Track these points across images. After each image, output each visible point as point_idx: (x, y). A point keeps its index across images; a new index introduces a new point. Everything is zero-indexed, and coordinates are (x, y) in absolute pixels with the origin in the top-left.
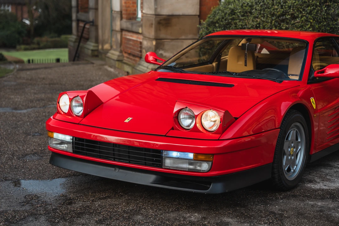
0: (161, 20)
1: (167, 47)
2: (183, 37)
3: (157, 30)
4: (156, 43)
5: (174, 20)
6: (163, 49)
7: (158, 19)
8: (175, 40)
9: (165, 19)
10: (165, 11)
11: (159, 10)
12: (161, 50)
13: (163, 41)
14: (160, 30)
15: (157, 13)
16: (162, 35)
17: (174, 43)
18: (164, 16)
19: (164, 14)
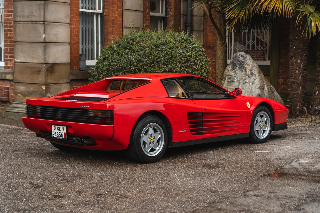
0: (48, 67)
1: (52, 90)
2: (61, 82)
3: (46, 76)
4: (46, 88)
5: (56, 67)
6: (50, 93)
7: (47, 67)
8: (57, 84)
9: (51, 67)
10: (51, 60)
11: (47, 59)
12: (48, 93)
13: (49, 85)
14: (48, 76)
15: (46, 62)
16: (49, 81)
17: (56, 86)
18: (50, 64)
19: (50, 62)
